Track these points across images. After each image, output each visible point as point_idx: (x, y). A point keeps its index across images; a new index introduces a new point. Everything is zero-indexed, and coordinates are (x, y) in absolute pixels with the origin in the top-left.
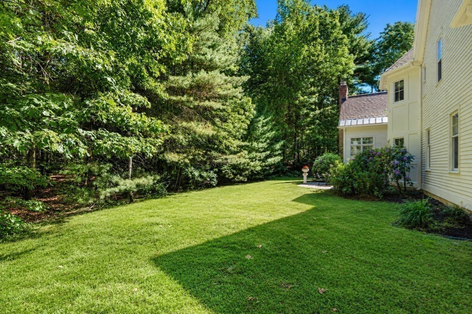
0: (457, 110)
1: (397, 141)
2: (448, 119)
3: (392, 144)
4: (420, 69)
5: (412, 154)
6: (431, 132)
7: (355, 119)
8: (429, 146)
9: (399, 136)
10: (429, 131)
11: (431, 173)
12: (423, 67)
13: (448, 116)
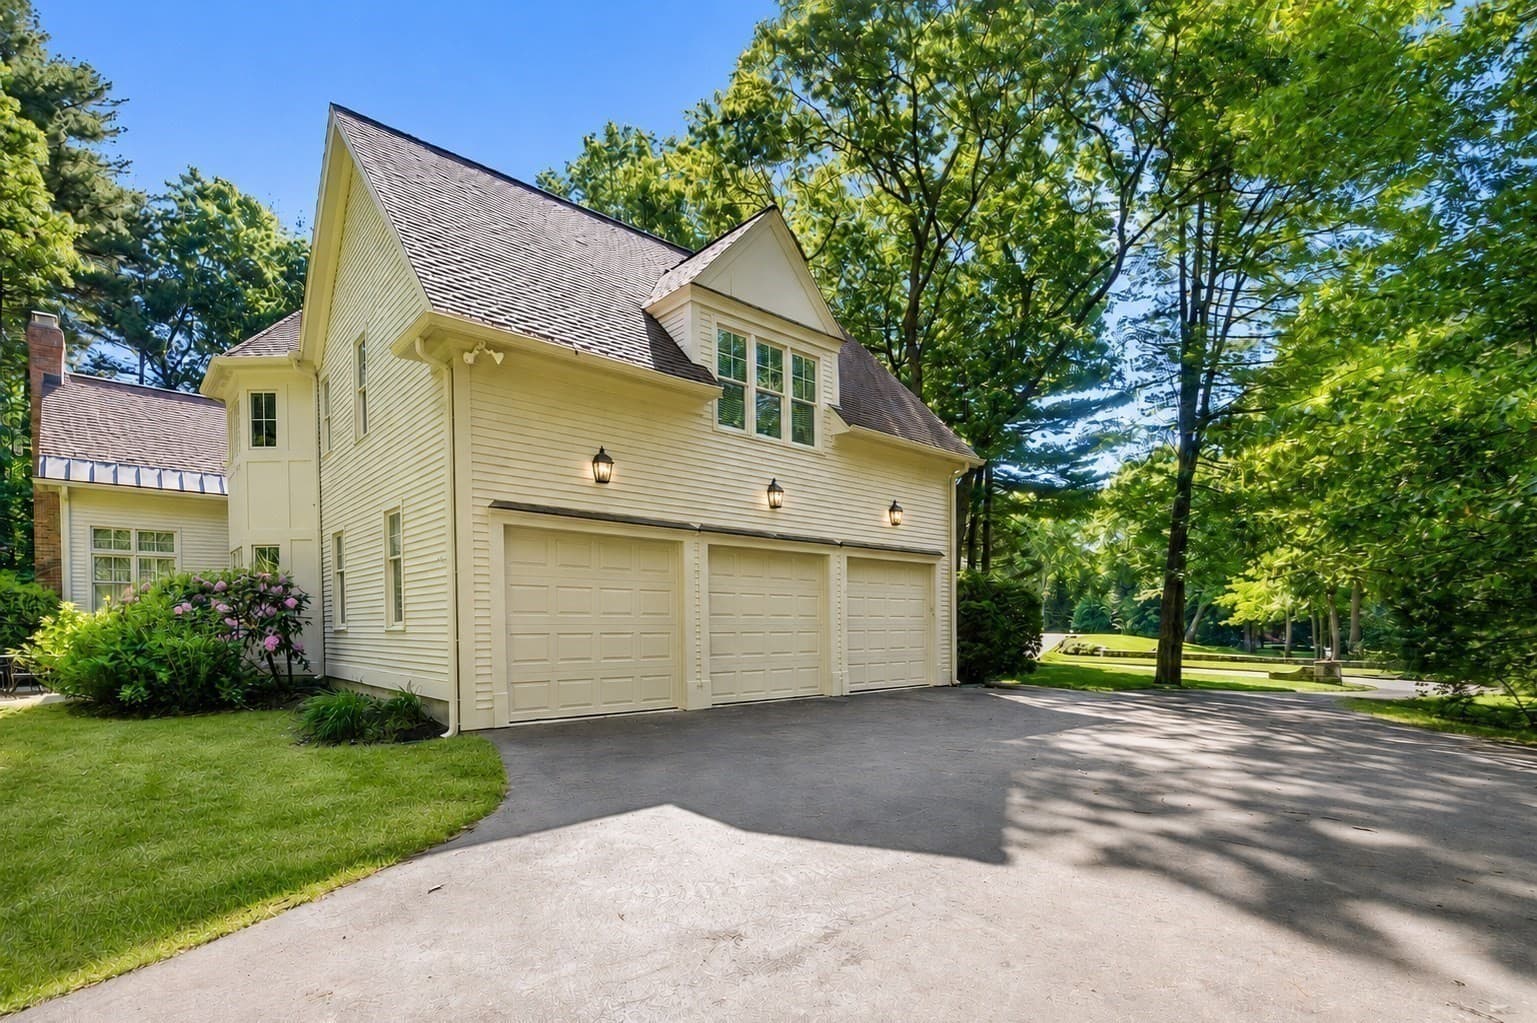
0: (398, 507)
1: (262, 552)
2: (382, 521)
3: (247, 561)
4: (314, 383)
5: (306, 590)
6: (344, 541)
7: (108, 465)
8: (342, 574)
9: (267, 541)
10: (339, 539)
11: (349, 636)
12: (320, 379)
13: (382, 515)
